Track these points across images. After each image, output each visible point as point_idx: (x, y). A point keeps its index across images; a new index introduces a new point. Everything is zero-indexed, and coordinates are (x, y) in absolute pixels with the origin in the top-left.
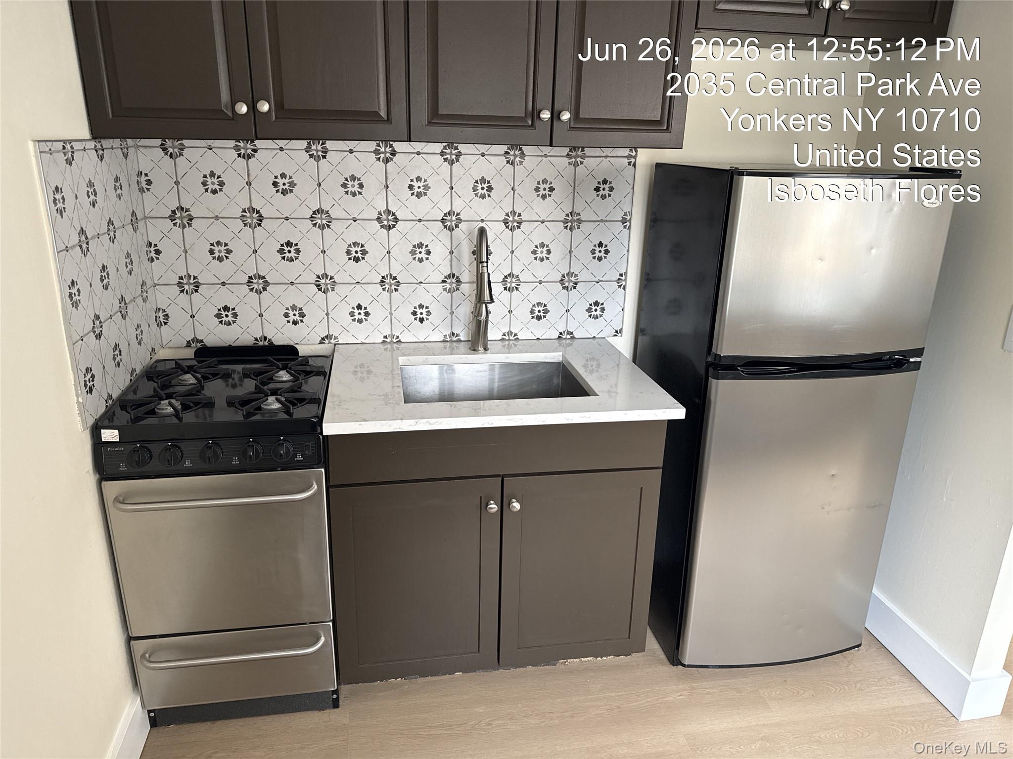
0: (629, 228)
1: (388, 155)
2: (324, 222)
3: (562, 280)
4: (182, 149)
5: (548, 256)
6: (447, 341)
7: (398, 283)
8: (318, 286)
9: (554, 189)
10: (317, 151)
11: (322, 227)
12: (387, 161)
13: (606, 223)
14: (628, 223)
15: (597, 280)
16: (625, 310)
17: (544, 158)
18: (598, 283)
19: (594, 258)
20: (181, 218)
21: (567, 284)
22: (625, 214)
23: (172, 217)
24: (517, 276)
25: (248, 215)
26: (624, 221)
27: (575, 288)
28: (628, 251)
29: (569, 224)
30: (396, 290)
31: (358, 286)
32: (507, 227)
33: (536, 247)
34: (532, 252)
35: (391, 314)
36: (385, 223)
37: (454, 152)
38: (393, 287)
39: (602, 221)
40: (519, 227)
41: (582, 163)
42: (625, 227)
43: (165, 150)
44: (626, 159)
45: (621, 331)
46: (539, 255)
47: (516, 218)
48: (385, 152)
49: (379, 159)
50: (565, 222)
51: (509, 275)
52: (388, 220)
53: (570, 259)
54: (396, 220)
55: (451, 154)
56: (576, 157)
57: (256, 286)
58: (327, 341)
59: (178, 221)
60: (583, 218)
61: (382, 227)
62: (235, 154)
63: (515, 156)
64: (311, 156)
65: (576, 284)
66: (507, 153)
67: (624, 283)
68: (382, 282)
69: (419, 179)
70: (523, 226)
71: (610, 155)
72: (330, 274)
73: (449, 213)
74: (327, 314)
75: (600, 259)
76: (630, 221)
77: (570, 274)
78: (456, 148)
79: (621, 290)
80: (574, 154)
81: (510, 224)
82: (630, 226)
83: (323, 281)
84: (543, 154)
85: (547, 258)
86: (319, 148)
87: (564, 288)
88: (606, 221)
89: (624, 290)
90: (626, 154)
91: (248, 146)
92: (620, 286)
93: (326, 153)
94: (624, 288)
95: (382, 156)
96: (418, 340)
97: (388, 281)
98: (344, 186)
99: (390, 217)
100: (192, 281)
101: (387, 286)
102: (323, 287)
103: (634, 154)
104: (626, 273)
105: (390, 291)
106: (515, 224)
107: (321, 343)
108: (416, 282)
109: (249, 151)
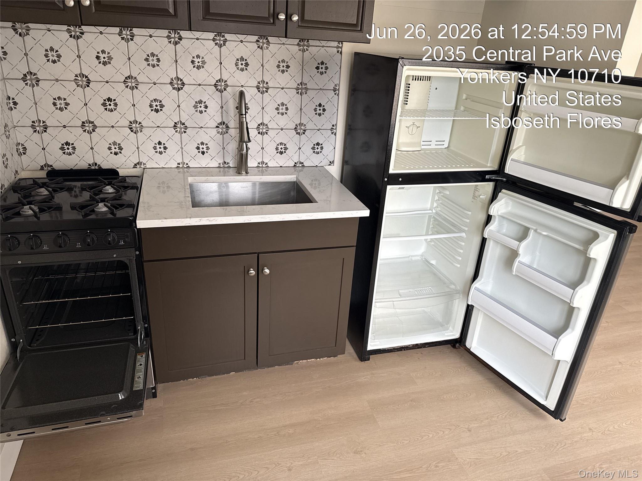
0: (338, 95)
1: (177, 39)
2: (134, 85)
3: (296, 128)
4: (29, 30)
5: (286, 112)
6: (221, 167)
7: (186, 128)
8: (130, 129)
9: (290, 67)
10: (127, 35)
11: (132, 88)
12: (176, 43)
13: (323, 91)
14: (337, 92)
15: (318, 128)
16: (336, 148)
17: (282, 45)
18: (319, 130)
19: (316, 114)
20: (31, 80)
21: (299, 131)
22: (336, 85)
23: (24, 79)
24: (267, 125)
25: (80, 79)
26: (335, 90)
27: (304, 133)
28: (337, 110)
29: (300, 91)
30: (185, 132)
31: (158, 129)
32: (259, 91)
33: (279, 105)
34: (276, 109)
35: (182, 148)
36: (176, 86)
37: (222, 39)
38: (183, 130)
39: (321, 89)
40: (267, 92)
41: (307, 50)
42: (335, 94)
43: (15, 30)
44: (336, 49)
45: (333, 162)
46: (280, 111)
47: (265, 85)
48: (175, 38)
49: (170, 42)
50: (297, 89)
51: (261, 124)
52: (178, 84)
53: (301, 114)
54: (183, 84)
55: (220, 40)
56: (304, 45)
57: (87, 128)
58: (138, 166)
59: (29, 82)
60: (308, 87)
61: (174, 89)
62: (68, 35)
63: (263, 43)
64: (123, 38)
65: (305, 131)
66: (258, 41)
67: (335, 131)
68: (175, 126)
69: (198, 56)
70: (269, 91)
71: (325, 45)
72: (139, 120)
73: (219, 80)
74: (138, 148)
75: (320, 115)
76: (339, 90)
77: (301, 124)
78: (223, 36)
79: (333, 135)
80: (302, 43)
81: (261, 89)
82: (338, 94)
83: (134, 125)
84: (282, 43)
85: (286, 113)
86: (128, 33)
87: (297, 133)
88: (323, 89)
89: (335, 135)
90: (336, 46)
91: (77, 29)
92: (332, 133)
93: (133, 36)
94: (335, 134)
95: (173, 40)
96: (201, 166)
97: (179, 126)
98: (147, 60)
99: (179, 82)
100: (41, 124)
101: (178, 129)
102: (134, 129)
103: (341, 45)
104: (336, 125)
105: (181, 133)
106: (264, 89)
107: (134, 167)
108: (198, 126)
109: (78, 34)
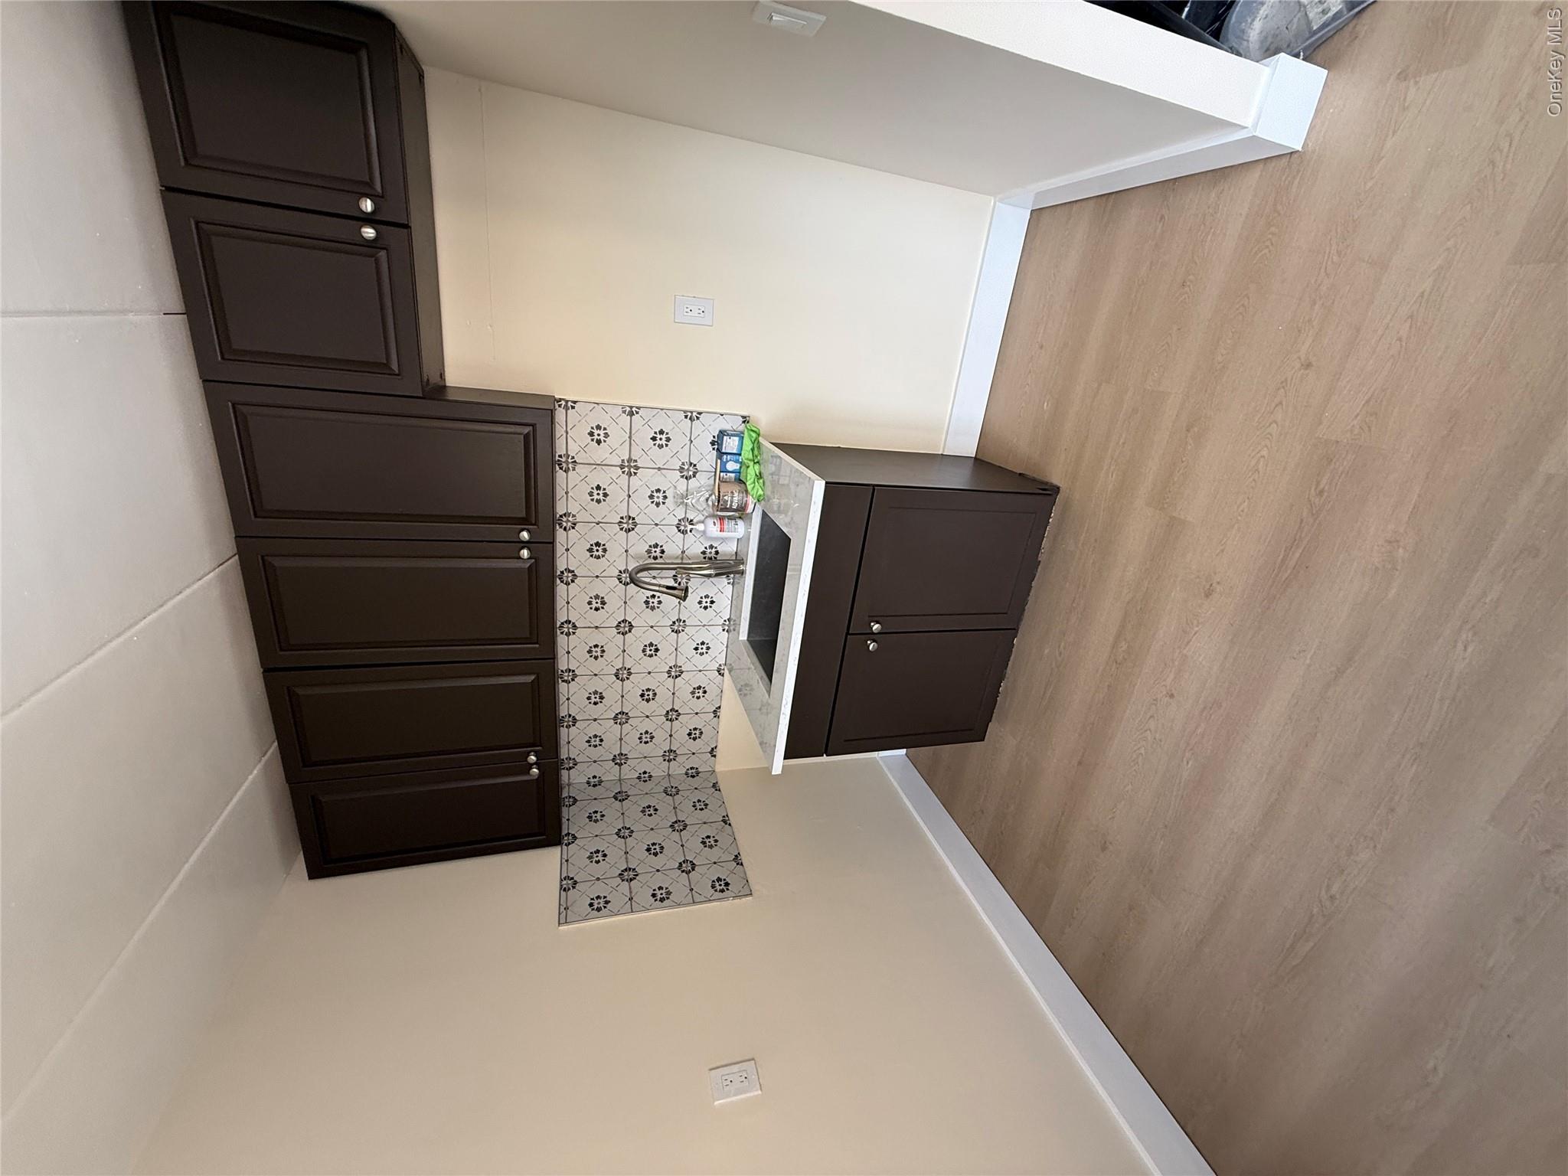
0: (639, 408)
2: (625, 672)
3: (686, 478)
6: (734, 582)
7: (679, 620)
8: (676, 677)
9: (598, 485)
11: (630, 674)
13: (633, 433)
14: (634, 409)
15: (689, 443)
16: (722, 412)
17: (569, 495)
18: (692, 442)
19: (667, 445)
21: (691, 473)
22: (624, 412)
23: (620, 765)
24: (680, 520)
25: (619, 721)
26: (631, 414)
27: (695, 465)
28: (662, 409)
29: (632, 470)
30: (684, 621)
31: (679, 649)
32: (633, 529)
33: (653, 502)
34: (658, 507)
35: (704, 626)
36: (627, 629)
37: (566, 574)
38: (681, 624)
39: (630, 437)
40: (634, 519)
41: (573, 458)
42: (637, 413)
43: (571, 768)
44: (569, 411)
45: (743, 417)
47: (625, 521)
48: (569, 628)
49: (574, 633)
50: (630, 474)
51: (678, 527)
52: (625, 627)
53: (667, 469)
54: (624, 621)
55: (567, 577)
56: (567, 462)
57: (674, 717)
58: (722, 672)
59: (623, 761)
60: (626, 457)
61: (630, 631)
62: (573, 728)
63: (568, 521)
64: (573, 680)
65: (691, 464)
66: (565, 529)
67: (694, 414)
68: (676, 632)
69: (590, 603)
70: (632, 515)
71: (565, 429)
72: (668, 669)
73: (619, 579)
75: (668, 439)
76: (631, 407)
77: (681, 470)
78: (562, 572)
79: (701, 416)
80: (564, 465)
81: (630, 526)
83: (673, 674)
84: (565, 496)
85: (664, 492)
87: (694, 476)
88: (630, 433)
90: (564, 411)
92: (698, 418)
94: (700, 413)
101: (680, 629)
102: (678, 674)
103: (563, 403)
104: (685, 412)
105: (685, 626)
106: (631, 521)
107: (723, 675)
108: (678, 607)
